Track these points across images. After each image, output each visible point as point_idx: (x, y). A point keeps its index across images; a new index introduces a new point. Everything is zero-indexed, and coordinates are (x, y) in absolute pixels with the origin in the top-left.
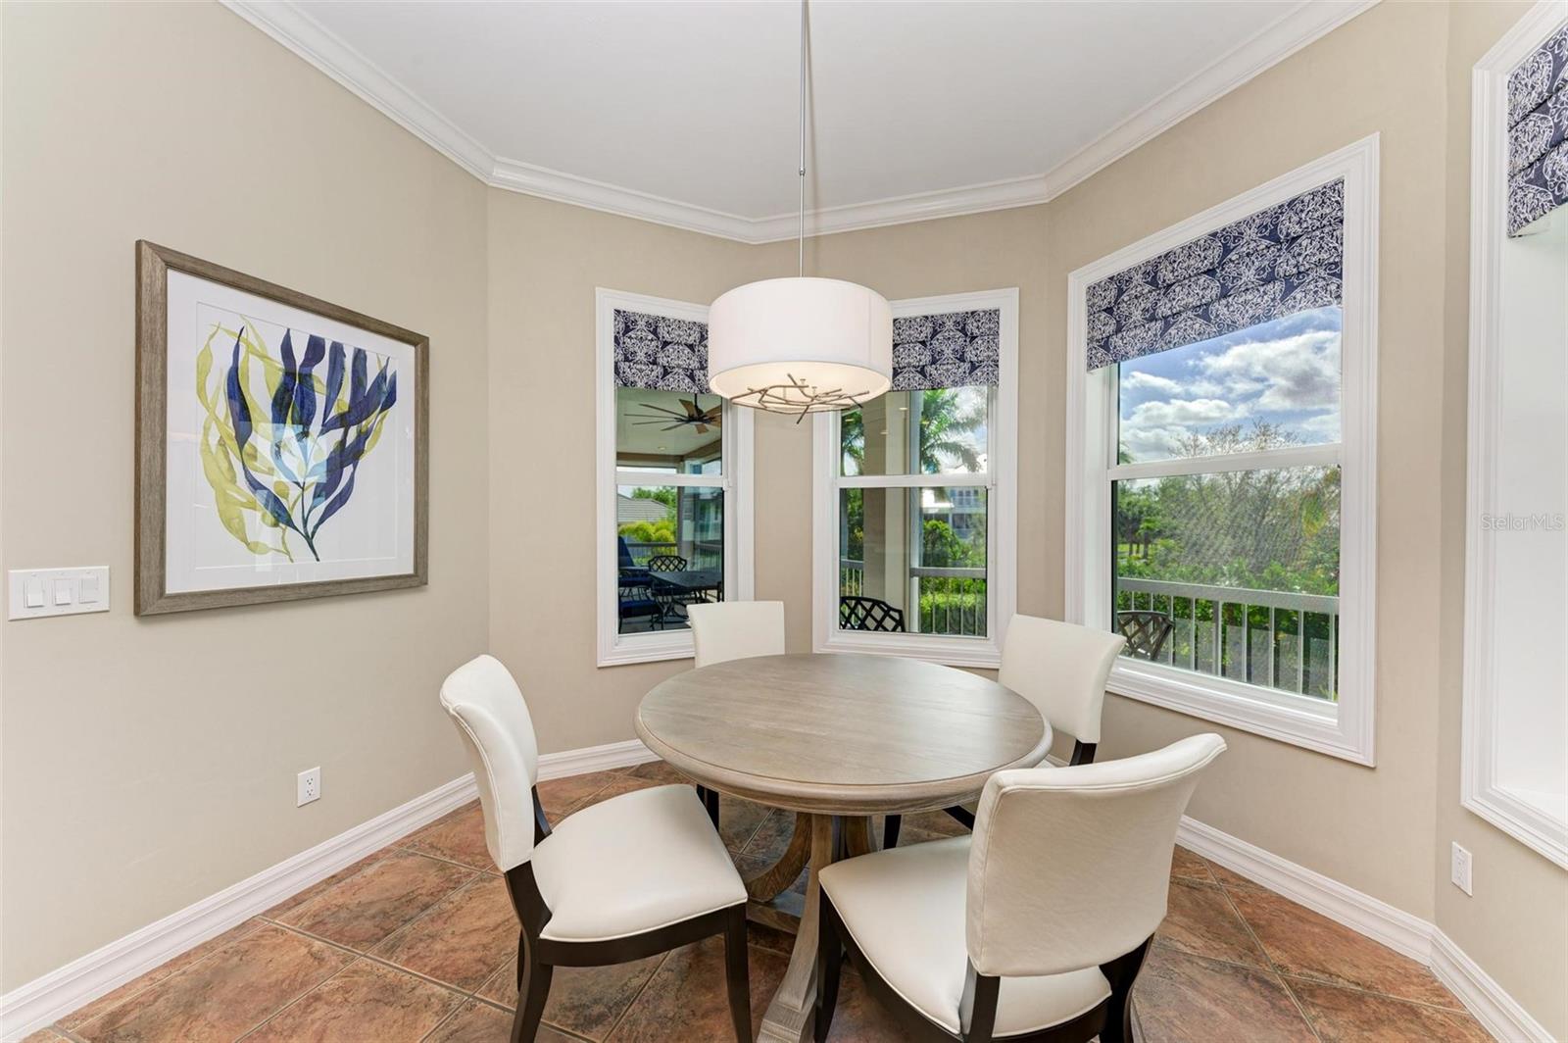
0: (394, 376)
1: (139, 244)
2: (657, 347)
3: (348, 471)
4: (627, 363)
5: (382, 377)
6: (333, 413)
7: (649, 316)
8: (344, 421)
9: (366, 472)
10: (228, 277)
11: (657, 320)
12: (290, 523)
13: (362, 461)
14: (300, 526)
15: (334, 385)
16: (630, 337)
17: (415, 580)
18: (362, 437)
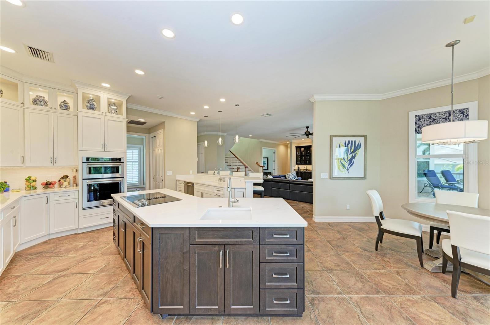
0: (360, 144)
1: (330, 135)
2: (431, 121)
3: (353, 160)
4: (419, 128)
5: (359, 144)
6: (351, 151)
7: (428, 114)
8: (353, 152)
9: (355, 160)
10: (339, 136)
11: (430, 115)
12: (346, 168)
13: (355, 158)
14: (347, 168)
15: (351, 147)
16: (420, 121)
17: (364, 178)
18: (355, 155)
